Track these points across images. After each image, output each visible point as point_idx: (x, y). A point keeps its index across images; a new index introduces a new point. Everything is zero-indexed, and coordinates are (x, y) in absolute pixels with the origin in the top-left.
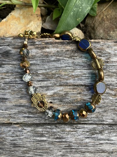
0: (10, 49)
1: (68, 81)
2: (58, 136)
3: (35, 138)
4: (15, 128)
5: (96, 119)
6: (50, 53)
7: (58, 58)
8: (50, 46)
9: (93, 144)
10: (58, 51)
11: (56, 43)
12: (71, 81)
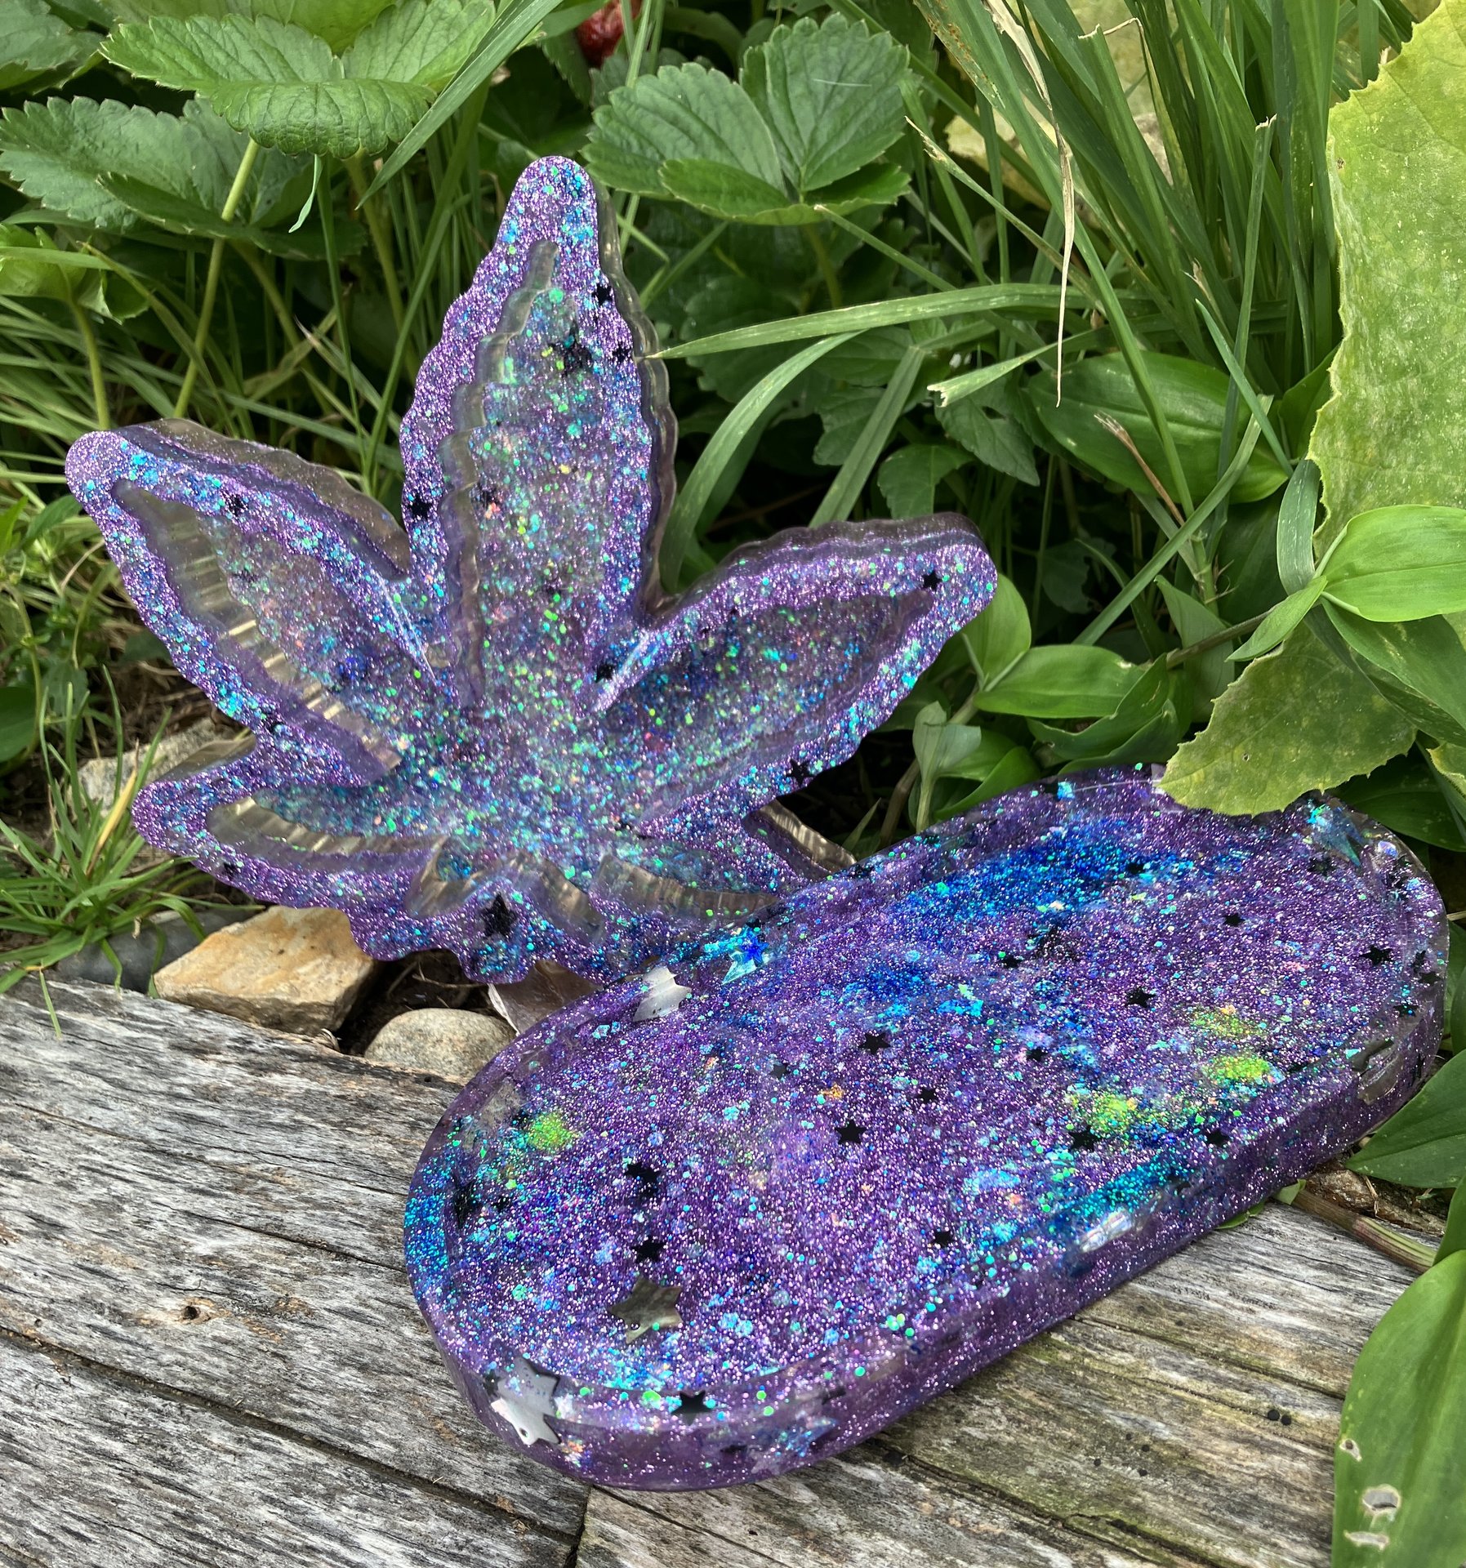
0: (161, 1047)
1: (287, 1218)
2: (168, 1454)
3: (86, 1433)
4: (44, 1366)
5: (334, 1422)
6: (278, 1091)
7: (300, 1117)
8: (295, 1065)
9: (280, 1537)
10: (308, 1091)
11: (318, 1059)
12: (296, 1220)
